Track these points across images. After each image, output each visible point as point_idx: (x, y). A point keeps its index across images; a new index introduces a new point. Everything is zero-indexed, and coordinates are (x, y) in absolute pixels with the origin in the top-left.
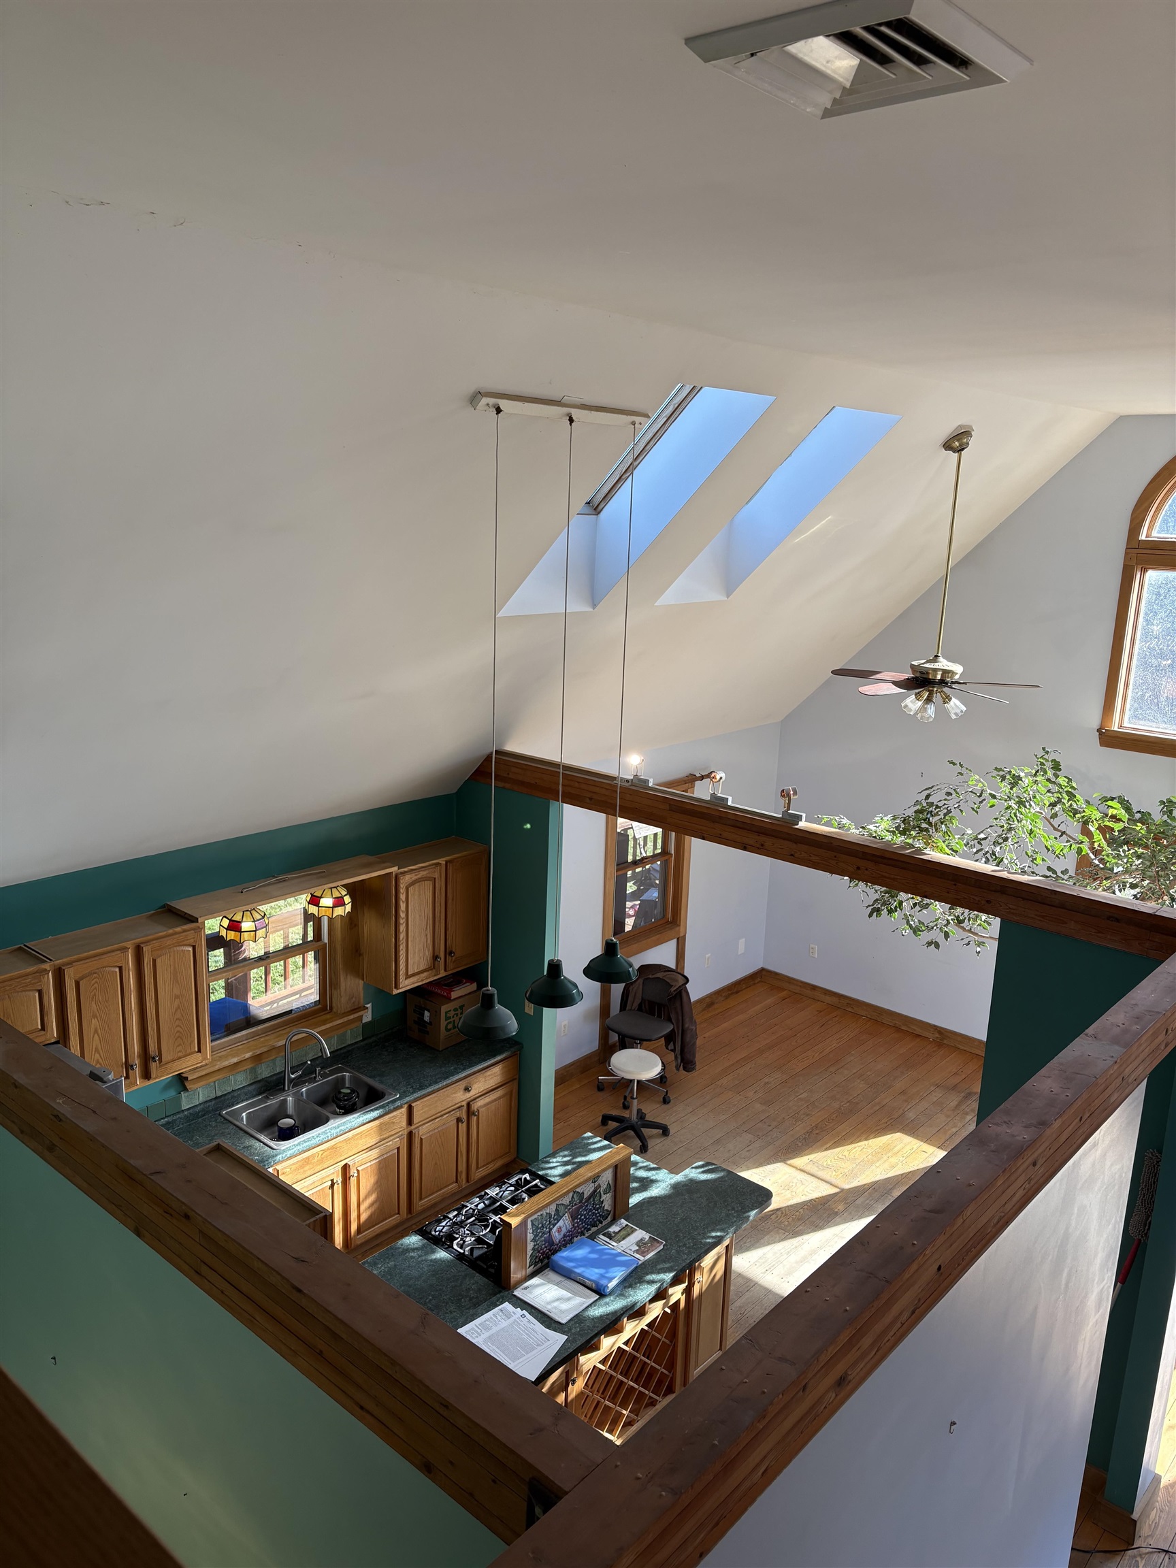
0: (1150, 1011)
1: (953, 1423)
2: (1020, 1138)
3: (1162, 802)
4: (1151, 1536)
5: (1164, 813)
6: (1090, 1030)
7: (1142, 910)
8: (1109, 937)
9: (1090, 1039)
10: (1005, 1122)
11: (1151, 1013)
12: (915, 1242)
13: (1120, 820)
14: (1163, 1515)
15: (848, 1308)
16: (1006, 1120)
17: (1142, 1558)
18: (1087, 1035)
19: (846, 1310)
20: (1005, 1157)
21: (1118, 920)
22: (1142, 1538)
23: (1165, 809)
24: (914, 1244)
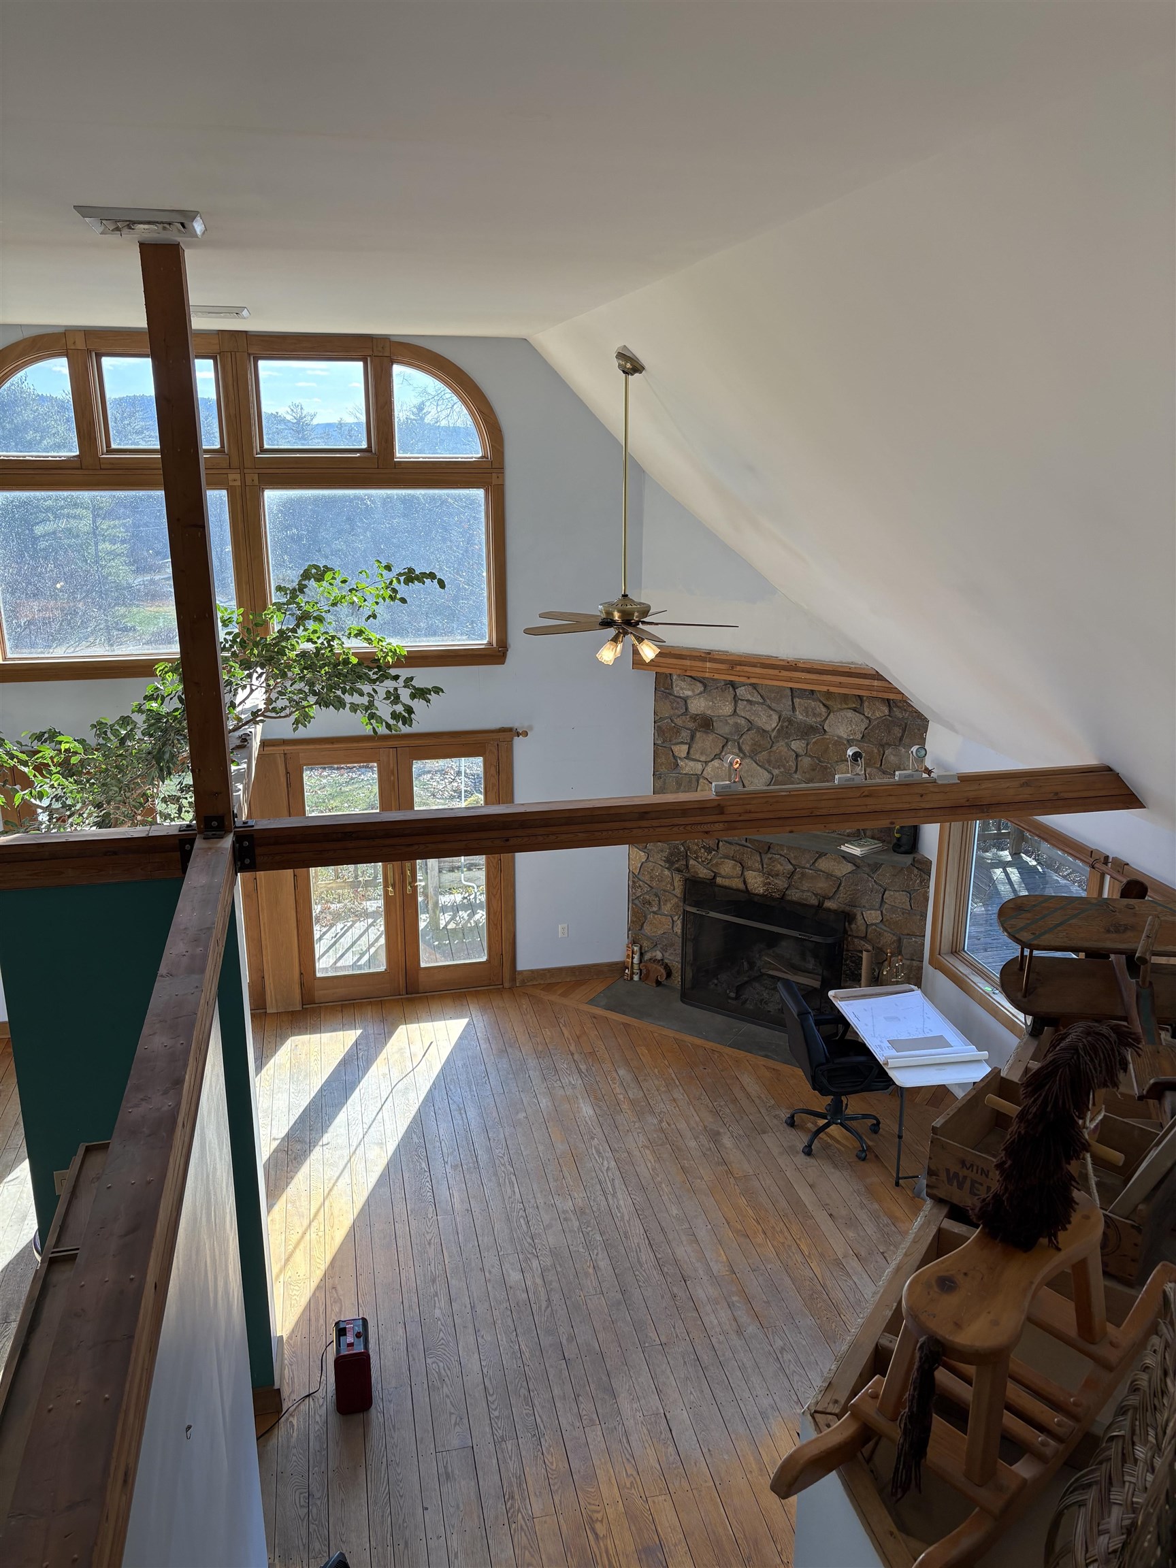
0: (201, 930)
1: (189, 1427)
2: (166, 1108)
3: (93, 726)
4: (293, 1391)
5: (99, 735)
6: (163, 970)
7: (136, 835)
8: (111, 872)
9: (167, 978)
10: (142, 1100)
11: (204, 931)
12: (132, 1276)
13: (76, 753)
14: (294, 1367)
15: (107, 1396)
16: (141, 1097)
17: (293, 1416)
18: (162, 976)
19: (107, 1399)
20: (164, 1134)
21: (115, 853)
22: (287, 1399)
23: (98, 732)
24: (132, 1279)
